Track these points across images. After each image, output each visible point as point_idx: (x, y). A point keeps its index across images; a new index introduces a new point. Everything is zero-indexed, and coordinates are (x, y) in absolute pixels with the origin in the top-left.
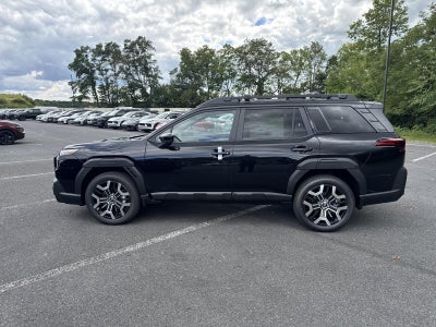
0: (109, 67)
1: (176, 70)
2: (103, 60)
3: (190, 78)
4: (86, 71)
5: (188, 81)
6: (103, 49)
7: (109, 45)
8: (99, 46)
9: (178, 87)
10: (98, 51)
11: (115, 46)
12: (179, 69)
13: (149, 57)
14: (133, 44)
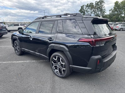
0: (90, 10)
1: (112, 9)
2: (88, 8)
3: (117, 11)
4: (83, 12)
5: (116, 12)
6: (89, 5)
7: (90, 4)
8: (88, 4)
9: (112, 15)
10: (87, 6)
11: (92, 4)
12: (113, 9)
13: (103, 6)
14: (98, 2)
